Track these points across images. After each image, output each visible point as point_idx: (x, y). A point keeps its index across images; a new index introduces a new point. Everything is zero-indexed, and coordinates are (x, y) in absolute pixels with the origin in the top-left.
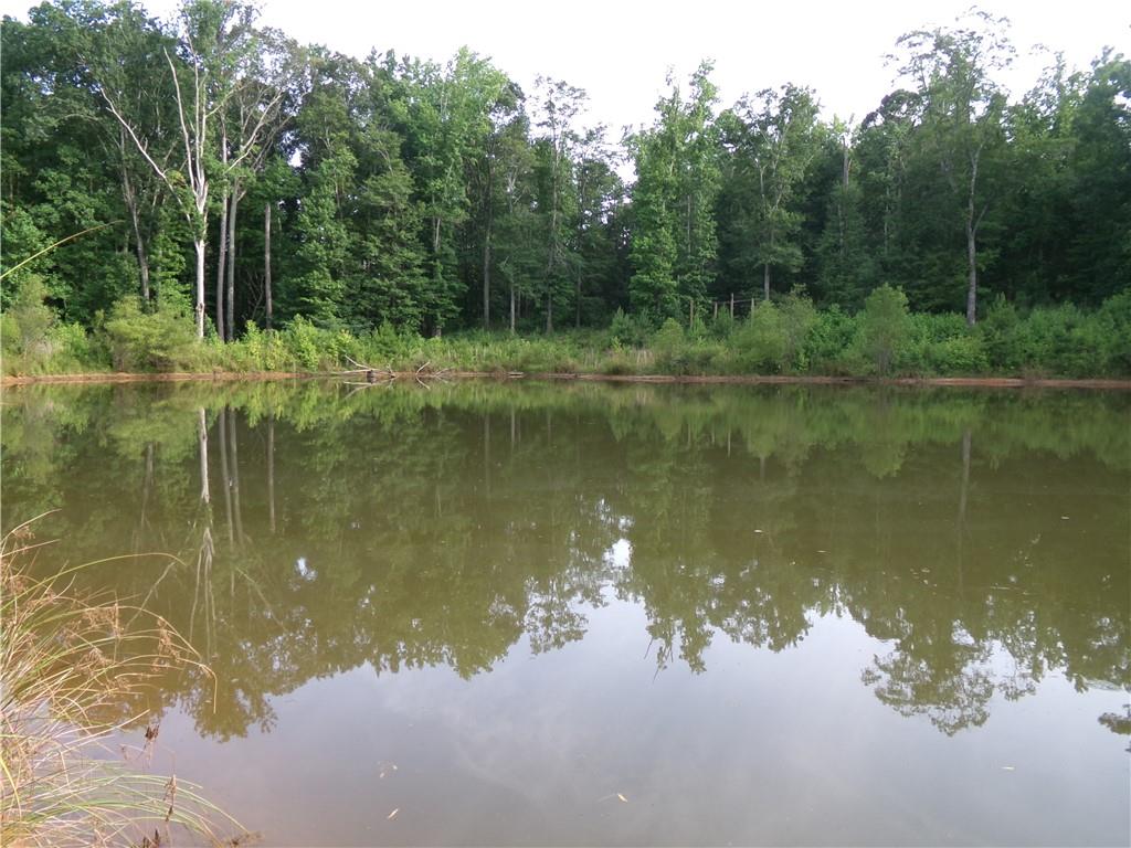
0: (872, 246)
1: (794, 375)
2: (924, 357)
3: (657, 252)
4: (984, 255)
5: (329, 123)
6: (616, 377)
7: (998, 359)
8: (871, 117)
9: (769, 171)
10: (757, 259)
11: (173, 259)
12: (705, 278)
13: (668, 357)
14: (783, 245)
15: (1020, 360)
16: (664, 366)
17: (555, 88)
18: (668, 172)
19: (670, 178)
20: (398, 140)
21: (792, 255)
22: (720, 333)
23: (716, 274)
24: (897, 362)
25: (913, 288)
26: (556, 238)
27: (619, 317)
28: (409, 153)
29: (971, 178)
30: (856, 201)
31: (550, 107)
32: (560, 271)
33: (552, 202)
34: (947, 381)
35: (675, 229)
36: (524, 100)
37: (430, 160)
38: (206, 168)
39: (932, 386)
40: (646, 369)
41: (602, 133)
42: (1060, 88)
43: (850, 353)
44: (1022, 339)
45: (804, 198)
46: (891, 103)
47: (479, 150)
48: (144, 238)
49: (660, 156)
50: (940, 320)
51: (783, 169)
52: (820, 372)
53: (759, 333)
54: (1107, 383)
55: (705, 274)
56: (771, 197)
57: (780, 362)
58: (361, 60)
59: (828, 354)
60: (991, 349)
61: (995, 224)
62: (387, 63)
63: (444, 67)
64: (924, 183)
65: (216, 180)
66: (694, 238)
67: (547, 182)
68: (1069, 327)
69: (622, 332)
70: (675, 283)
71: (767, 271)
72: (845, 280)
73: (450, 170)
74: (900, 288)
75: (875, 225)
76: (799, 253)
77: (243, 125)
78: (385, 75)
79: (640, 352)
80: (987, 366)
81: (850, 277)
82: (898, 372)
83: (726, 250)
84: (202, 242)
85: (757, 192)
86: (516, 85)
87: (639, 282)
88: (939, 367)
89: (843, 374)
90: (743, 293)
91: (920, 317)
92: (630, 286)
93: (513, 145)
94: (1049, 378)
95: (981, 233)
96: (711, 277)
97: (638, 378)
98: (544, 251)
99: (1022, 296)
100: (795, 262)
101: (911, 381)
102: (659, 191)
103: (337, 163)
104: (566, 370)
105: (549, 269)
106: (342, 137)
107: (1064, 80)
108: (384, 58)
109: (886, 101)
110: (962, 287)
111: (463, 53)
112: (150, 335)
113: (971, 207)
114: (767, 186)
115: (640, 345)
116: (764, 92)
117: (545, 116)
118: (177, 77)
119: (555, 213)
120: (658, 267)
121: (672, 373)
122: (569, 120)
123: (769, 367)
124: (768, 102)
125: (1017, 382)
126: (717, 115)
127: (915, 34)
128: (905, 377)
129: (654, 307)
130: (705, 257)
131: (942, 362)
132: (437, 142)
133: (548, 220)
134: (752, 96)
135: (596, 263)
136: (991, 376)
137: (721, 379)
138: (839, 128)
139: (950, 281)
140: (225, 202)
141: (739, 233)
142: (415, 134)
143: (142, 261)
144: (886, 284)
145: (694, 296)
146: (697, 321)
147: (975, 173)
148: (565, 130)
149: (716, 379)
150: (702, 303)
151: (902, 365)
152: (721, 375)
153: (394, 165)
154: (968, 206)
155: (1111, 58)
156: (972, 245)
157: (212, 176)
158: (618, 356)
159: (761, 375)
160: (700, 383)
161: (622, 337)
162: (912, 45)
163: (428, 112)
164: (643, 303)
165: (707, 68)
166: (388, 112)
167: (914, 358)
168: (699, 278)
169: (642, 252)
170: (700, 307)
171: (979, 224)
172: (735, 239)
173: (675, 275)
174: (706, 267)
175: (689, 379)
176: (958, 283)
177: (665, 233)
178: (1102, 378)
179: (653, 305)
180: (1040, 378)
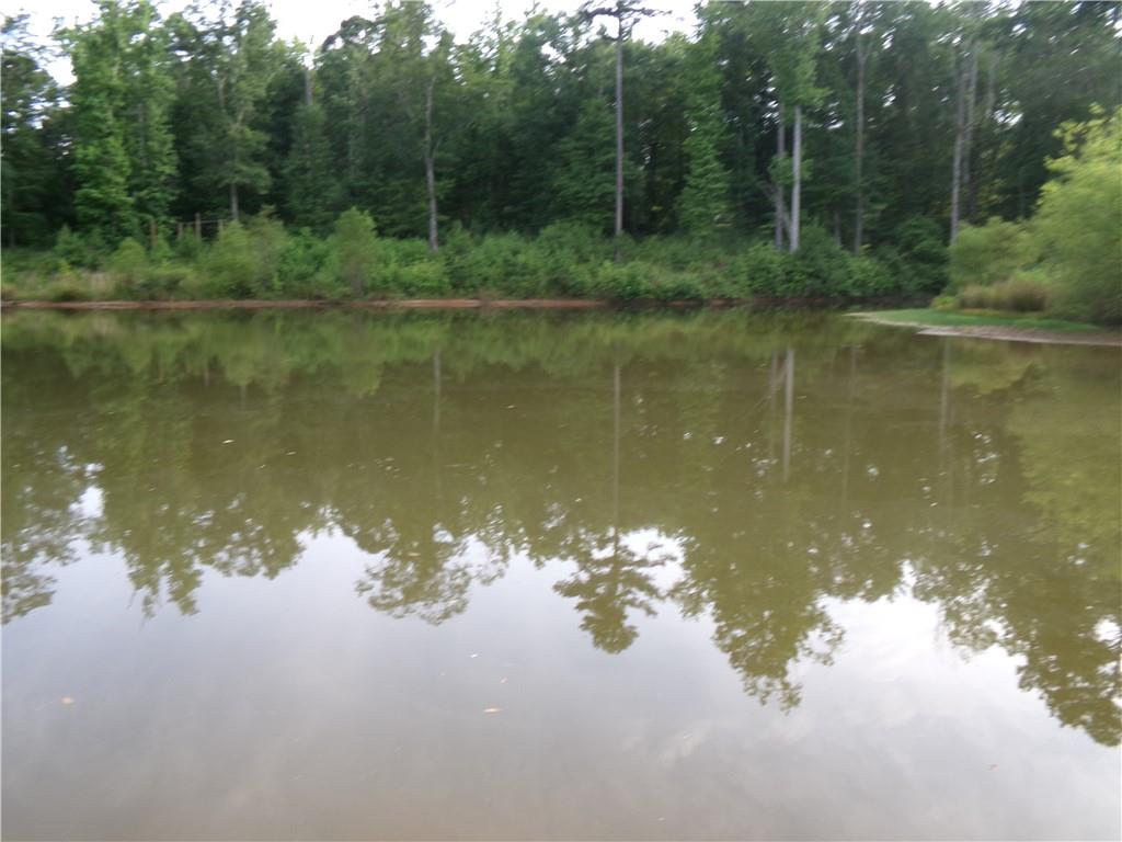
0: (339, 167)
1: (268, 299)
2: (393, 280)
3: (107, 164)
4: (441, 184)
6: (67, 304)
7: (459, 282)
8: (331, 40)
9: (228, 86)
10: (221, 179)
12: (166, 195)
13: (129, 282)
14: (248, 165)
15: (477, 283)
16: (125, 291)
18: (112, 74)
19: (115, 82)
21: (259, 176)
22: (187, 255)
23: (177, 192)
24: (369, 285)
25: (380, 213)
27: (65, 235)
29: (425, 110)
30: (320, 124)
34: (416, 303)
35: (126, 141)
39: (402, 308)
40: (104, 294)
41: (23, 22)
42: (499, 33)
43: (323, 276)
44: (478, 263)
45: (268, 117)
46: (350, 27)
49: (100, 55)
50: (406, 245)
51: (243, 85)
52: (295, 296)
53: (230, 255)
54: (546, 303)
55: (165, 192)
56: (232, 113)
57: (254, 286)
59: (302, 277)
60: (451, 273)
61: (450, 155)
64: (383, 110)
66: (151, 154)
68: (515, 253)
69: (70, 252)
70: (131, 200)
71: (233, 190)
72: (314, 203)
75: (340, 150)
76: (266, 173)
79: (94, 276)
80: (449, 287)
81: (320, 201)
82: (371, 295)
83: (188, 166)
85: (216, 106)
87: (87, 197)
88: (409, 289)
89: (319, 297)
90: (209, 213)
91: (388, 241)
92: (76, 201)
94: (501, 299)
95: (438, 163)
96: (173, 195)
97: (94, 305)
99: (475, 224)
100: (263, 183)
101: (383, 303)
102: (103, 95)
107: (502, 25)
109: (345, 24)
110: (424, 214)
113: (428, 137)
114: (228, 101)
115: (94, 267)
120: (109, 181)
121: (135, 299)
123: (243, 291)
124: (223, 10)
125: (474, 303)
126: (165, 17)
128: (378, 300)
129: (106, 225)
130: (162, 172)
131: (411, 285)
135: (29, 173)
136: (453, 297)
137: (191, 304)
138: (300, 47)
139: (412, 208)
141: (200, 149)
144: (354, 208)
145: (155, 215)
146: (160, 240)
147: (429, 105)
149: (185, 304)
150: (164, 223)
151: (374, 288)
152: (193, 300)
154: (425, 136)
155: (539, 11)
156: (430, 174)
158: (67, 280)
159: (237, 299)
160: (169, 309)
161: (72, 259)
164: (95, 220)
167: (385, 281)
168: (158, 195)
169: (88, 163)
170: (162, 227)
171: (436, 154)
172: (196, 155)
173: (130, 191)
174: (165, 184)
175: (155, 305)
176: (422, 211)
177: (114, 143)
178: (542, 298)
179: (106, 223)
180: (494, 299)
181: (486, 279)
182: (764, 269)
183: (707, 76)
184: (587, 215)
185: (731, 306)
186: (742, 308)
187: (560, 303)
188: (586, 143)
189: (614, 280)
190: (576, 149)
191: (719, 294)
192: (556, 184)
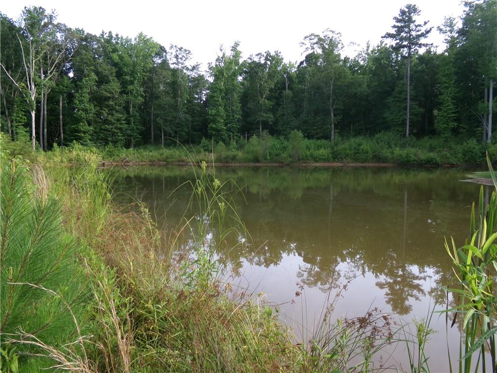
0: (297, 114)
1: (265, 163)
2: (310, 156)
3: (218, 115)
4: (336, 118)
5: (85, 63)
7: (335, 156)
8: (302, 63)
9: (261, 85)
10: (256, 119)
11: (21, 118)
12: (237, 126)
13: (220, 157)
14: (266, 113)
15: (343, 157)
16: (219, 160)
17: (178, 50)
18: (221, 85)
19: (223, 87)
20: (114, 70)
21: (269, 117)
22: (241, 147)
24: (301, 158)
25: (312, 130)
26: (180, 109)
27: (204, 140)
28: (119, 75)
29: (330, 90)
30: (290, 98)
31: (177, 57)
32: (181, 121)
33: (178, 94)
34: (318, 164)
35: (225, 106)
36: (166, 53)
37: (128, 78)
38: (35, 82)
39: (313, 166)
41: (198, 67)
42: (368, 54)
43: (285, 155)
44: (345, 149)
45: (277, 94)
47: (148, 74)
48: (9, 109)
49: (218, 79)
50: (319, 142)
51: (265, 84)
52: (274, 162)
53: (252, 148)
54: (371, 165)
55: (237, 124)
56: (262, 95)
57: (260, 158)
58: (98, 35)
59: (277, 155)
60: (333, 153)
61: (339, 107)
62: (109, 37)
63: (133, 40)
64: (317, 89)
65: (39, 86)
66: (233, 111)
67: (176, 87)
68: (360, 145)
69: (205, 146)
70: (225, 128)
71: (260, 123)
73: (136, 82)
74: (300, 131)
76: (272, 116)
77: (49, 62)
78: (108, 41)
79: (211, 154)
80: (332, 158)
81: (288, 126)
82: (301, 161)
83: (246, 114)
84: (34, 111)
85: (256, 92)
86: (163, 47)
87: (211, 127)
88: (316, 159)
89: (282, 162)
90: (252, 131)
91: (311, 141)
92: (208, 129)
93: (161, 72)
94: (352, 163)
95: (335, 110)
96: (240, 125)
97: (209, 164)
98: (175, 114)
100: (270, 120)
102: (218, 92)
103: (90, 80)
104: (183, 161)
105: (177, 121)
106: (91, 69)
107: (369, 51)
108: (107, 35)
109: (306, 57)
110: (329, 130)
111: (141, 35)
112: (15, 150)
113: (331, 101)
114: (260, 90)
115: (211, 151)
116: (259, 54)
117: (174, 60)
118: (22, 44)
119: (179, 99)
120: (218, 122)
121: (222, 162)
122: (184, 62)
123: (256, 160)
124: (260, 58)
125: (341, 164)
126: (241, 63)
127: (312, 35)
128: (303, 163)
130: (236, 118)
131: (317, 157)
132: (131, 71)
133: (176, 102)
134: (254, 56)
135: (196, 119)
136: (333, 162)
137: (239, 164)
138: (291, 66)
139: (325, 127)
140: (43, 95)
141: (250, 108)
142: (121, 67)
143: (8, 119)
144: (296, 130)
145: (233, 133)
146: (233, 143)
147: (332, 88)
148: (183, 66)
149: (237, 164)
150: (236, 135)
151: (303, 159)
152: (240, 163)
153: (113, 80)
154: (330, 100)
155: (383, 45)
156: (332, 114)
157: (38, 85)
158: (202, 155)
159: (254, 163)
160: (232, 166)
161: (205, 148)
162: (310, 39)
163: (127, 58)
164: (213, 135)
165: (237, 44)
166: (110, 58)
167: (307, 156)
168: (234, 126)
169: (212, 116)
170: (235, 137)
171: (334, 107)
172: (249, 111)
173: (226, 125)
174: (237, 121)
175: (228, 165)
176: (328, 128)
177: (221, 109)
178: (369, 163)
179: (217, 136)
180: (348, 163)
181: (347, 155)
182: (470, 151)
183: (448, 69)
184: (397, 128)
185: (454, 167)
186: (458, 168)
187: (376, 165)
188: (397, 99)
189: (400, 155)
190: (393, 101)
191: (446, 162)
192: (385, 116)
